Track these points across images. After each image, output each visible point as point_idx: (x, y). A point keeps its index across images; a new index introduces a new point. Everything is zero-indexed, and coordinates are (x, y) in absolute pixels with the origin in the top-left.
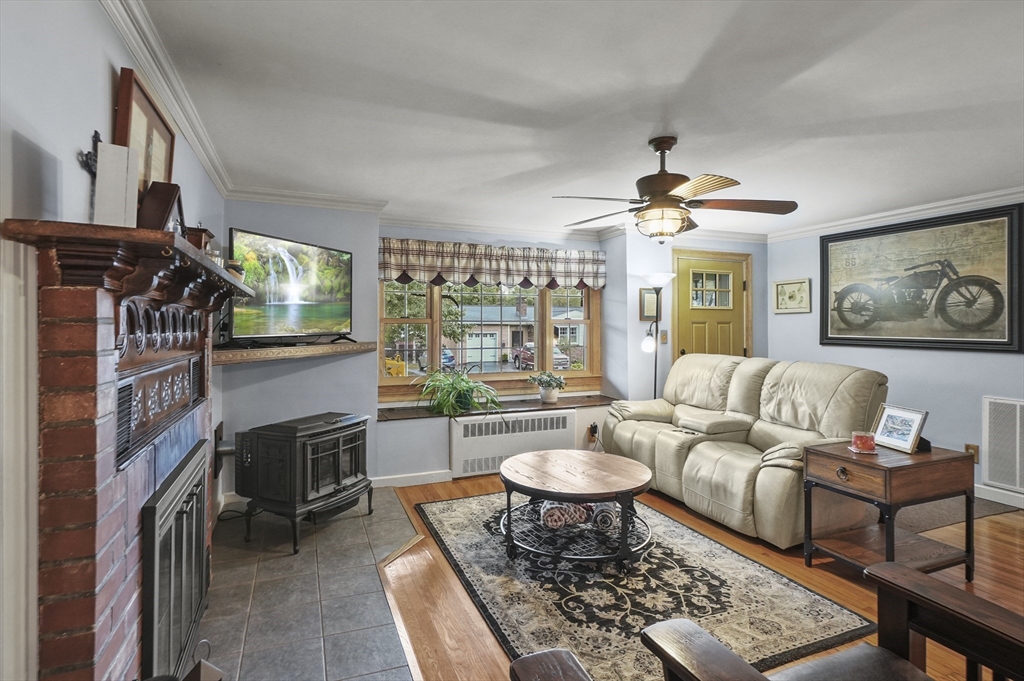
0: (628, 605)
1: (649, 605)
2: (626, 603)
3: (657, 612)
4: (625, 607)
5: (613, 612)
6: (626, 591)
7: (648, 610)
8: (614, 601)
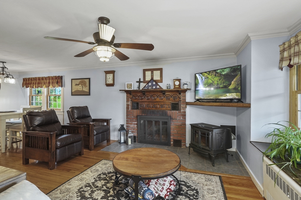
0: (108, 179)
1: (102, 181)
2: (109, 179)
3: (99, 180)
4: (108, 178)
5: (110, 176)
6: (111, 182)
7: (102, 180)
8: (112, 178)
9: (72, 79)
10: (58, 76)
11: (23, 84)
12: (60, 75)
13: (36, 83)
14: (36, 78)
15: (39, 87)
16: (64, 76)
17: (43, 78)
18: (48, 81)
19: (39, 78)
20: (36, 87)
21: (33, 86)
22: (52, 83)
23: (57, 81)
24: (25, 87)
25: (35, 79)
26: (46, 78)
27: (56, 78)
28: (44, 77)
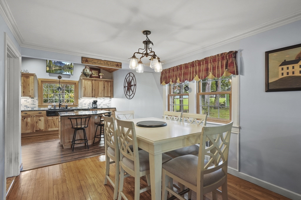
9: (267, 53)
10: (228, 51)
11: (161, 78)
12: (234, 50)
13: (180, 75)
14: (181, 66)
15: (186, 80)
16: (241, 51)
17: (193, 64)
18: (203, 67)
19: (186, 66)
20: (180, 80)
21: (176, 79)
22: (214, 69)
23: (227, 62)
24: (164, 83)
25: (179, 68)
26: (199, 62)
27: (223, 58)
28: (196, 61)
